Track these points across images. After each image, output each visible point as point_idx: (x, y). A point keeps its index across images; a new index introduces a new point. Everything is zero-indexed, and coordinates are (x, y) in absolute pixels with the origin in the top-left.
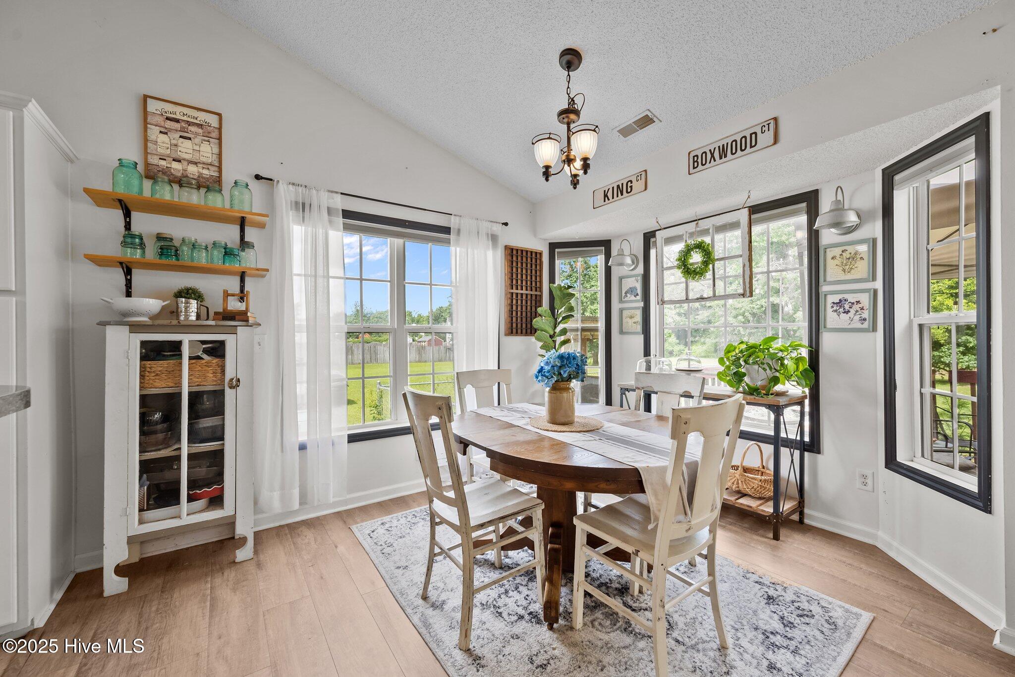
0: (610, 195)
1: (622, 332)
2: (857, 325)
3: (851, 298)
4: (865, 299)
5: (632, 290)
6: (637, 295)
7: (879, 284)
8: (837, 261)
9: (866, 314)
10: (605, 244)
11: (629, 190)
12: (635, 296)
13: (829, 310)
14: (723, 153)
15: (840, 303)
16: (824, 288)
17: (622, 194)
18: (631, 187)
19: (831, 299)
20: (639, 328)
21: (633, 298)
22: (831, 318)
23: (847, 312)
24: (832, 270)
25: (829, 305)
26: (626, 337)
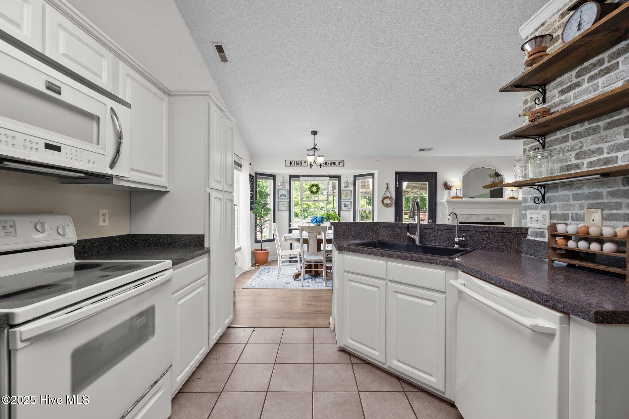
0: (293, 163)
1: (279, 210)
2: (348, 210)
3: (347, 203)
4: (349, 203)
5: (284, 195)
6: (286, 197)
7: (352, 200)
8: (344, 194)
9: (349, 207)
10: (273, 177)
11: (301, 164)
12: (285, 197)
13: (343, 206)
14: (331, 164)
15: (345, 204)
16: (342, 200)
17: (298, 165)
18: (302, 164)
19: (343, 203)
20: (287, 209)
21: (284, 198)
22: (343, 208)
23: (346, 206)
24: (343, 196)
25: (343, 205)
26: (280, 212)
